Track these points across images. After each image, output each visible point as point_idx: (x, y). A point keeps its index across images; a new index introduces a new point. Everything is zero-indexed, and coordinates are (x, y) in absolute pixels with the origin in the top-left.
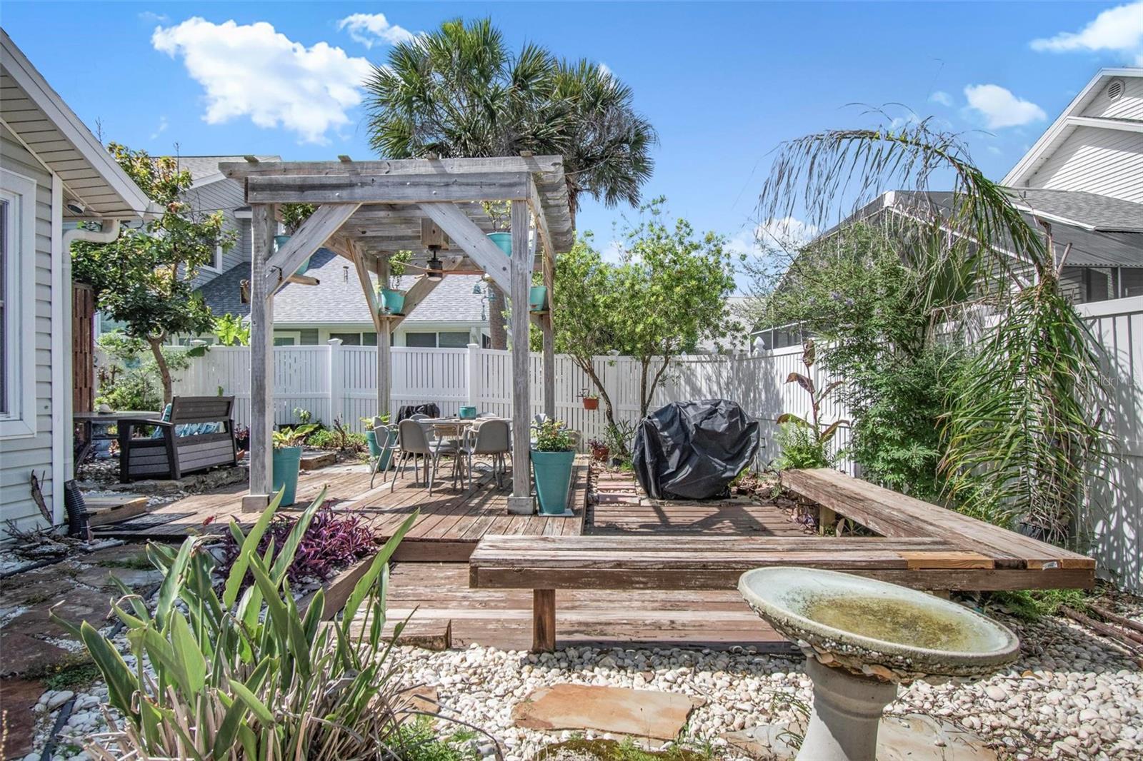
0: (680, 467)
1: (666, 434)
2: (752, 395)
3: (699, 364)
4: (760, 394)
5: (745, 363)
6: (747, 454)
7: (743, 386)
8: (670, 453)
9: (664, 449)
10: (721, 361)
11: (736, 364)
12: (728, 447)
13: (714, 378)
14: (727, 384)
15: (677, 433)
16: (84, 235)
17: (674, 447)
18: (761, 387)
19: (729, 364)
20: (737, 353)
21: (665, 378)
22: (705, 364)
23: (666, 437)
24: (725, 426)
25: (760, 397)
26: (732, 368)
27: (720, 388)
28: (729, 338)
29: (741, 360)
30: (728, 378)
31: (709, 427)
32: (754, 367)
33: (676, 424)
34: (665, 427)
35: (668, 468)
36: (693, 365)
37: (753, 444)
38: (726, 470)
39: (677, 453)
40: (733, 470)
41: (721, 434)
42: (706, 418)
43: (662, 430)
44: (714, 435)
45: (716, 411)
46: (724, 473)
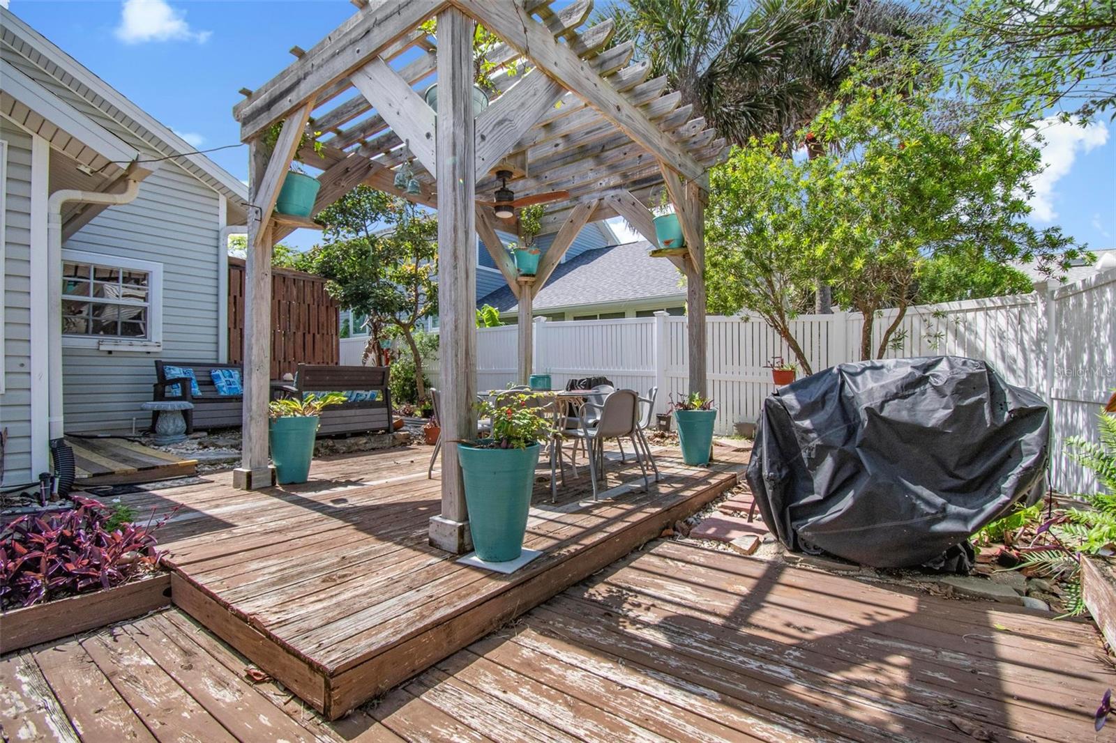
0: (833, 494)
1: (807, 423)
2: (1085, 357)
3: (980, 315)
4: (1102, 354)
5: (1072, 301)
6: (1009, 483)
7: (1068, 344)
8: (816, 462)
9: (804, 455)
10: (1026, 305)
11: (1054, 306)
12: (952, 462)
13: (1010, 334)
14: (1038, 343)
15: (829, 423)
16: (77, 195)
17: (822, 451)
18: (1104, 339)
19: (1041, 307)
20: (1055, 285)
21: (901, 336)
22: (992, 313)
23: (807, 431)
24: (943, 414)
25: (1102, 360)
26: (1046, 313)
27: (1024, 350)
28: (1036, 262)
29: (1063, 299)
30: (1038, 331)
31: (904, 416)
32: (1090, 306)
33: (831, 406)
34: (807, 411)
35: (812, 492)
36: (970, 316)
37: (1027, 461)
38: (943, 514)
39: (828, 464)
40: (965, 519)
41: (934, 432)
42: (895, 396)
43: (800, 416)
44: (916, 433)
45: (923, 380)
46: (937, 520)
